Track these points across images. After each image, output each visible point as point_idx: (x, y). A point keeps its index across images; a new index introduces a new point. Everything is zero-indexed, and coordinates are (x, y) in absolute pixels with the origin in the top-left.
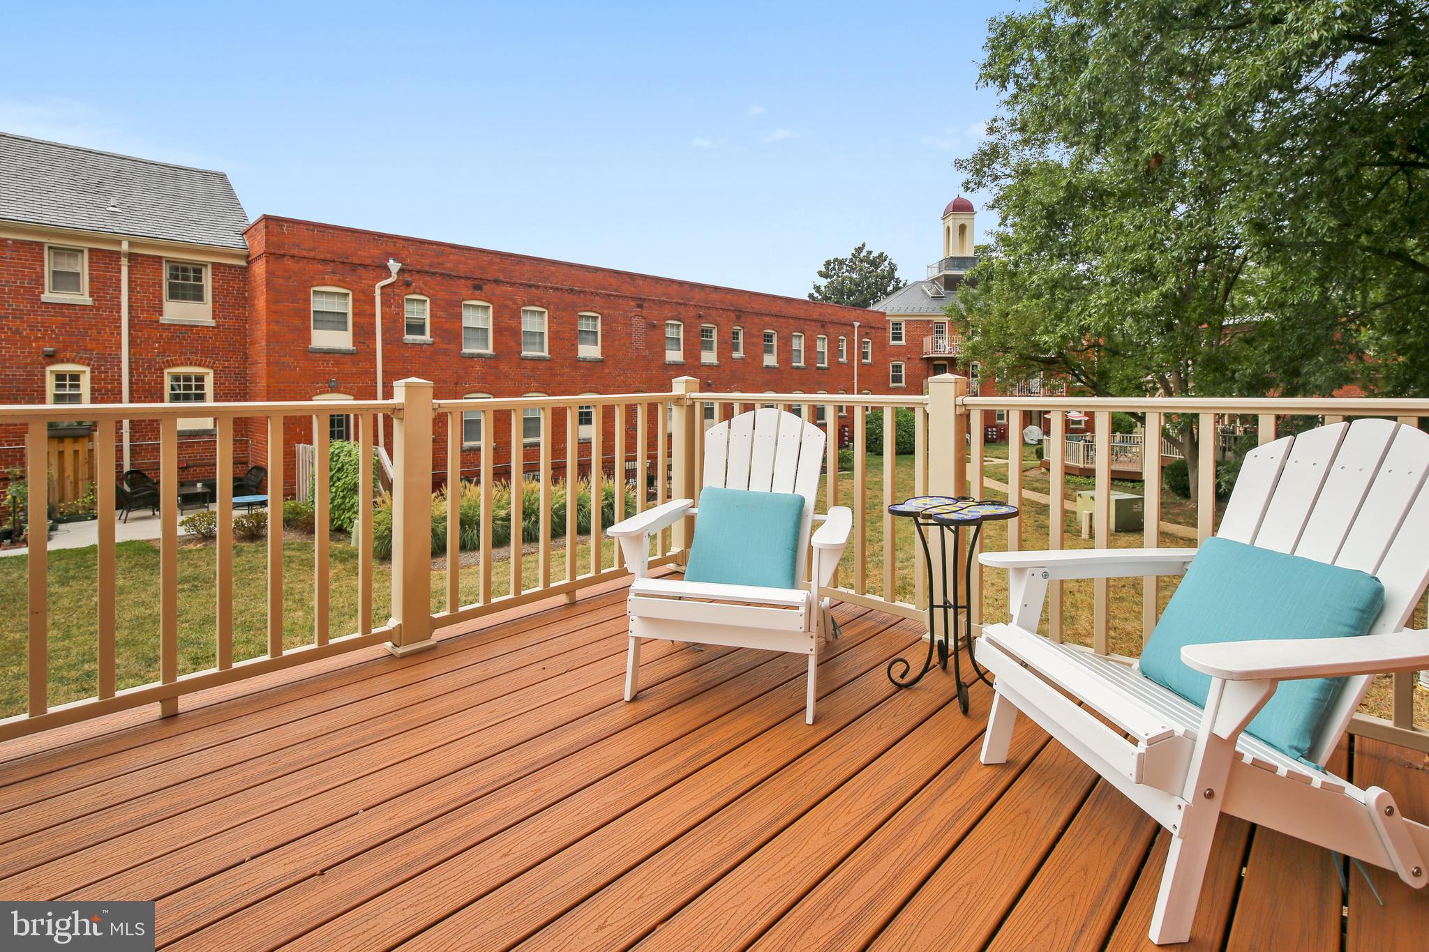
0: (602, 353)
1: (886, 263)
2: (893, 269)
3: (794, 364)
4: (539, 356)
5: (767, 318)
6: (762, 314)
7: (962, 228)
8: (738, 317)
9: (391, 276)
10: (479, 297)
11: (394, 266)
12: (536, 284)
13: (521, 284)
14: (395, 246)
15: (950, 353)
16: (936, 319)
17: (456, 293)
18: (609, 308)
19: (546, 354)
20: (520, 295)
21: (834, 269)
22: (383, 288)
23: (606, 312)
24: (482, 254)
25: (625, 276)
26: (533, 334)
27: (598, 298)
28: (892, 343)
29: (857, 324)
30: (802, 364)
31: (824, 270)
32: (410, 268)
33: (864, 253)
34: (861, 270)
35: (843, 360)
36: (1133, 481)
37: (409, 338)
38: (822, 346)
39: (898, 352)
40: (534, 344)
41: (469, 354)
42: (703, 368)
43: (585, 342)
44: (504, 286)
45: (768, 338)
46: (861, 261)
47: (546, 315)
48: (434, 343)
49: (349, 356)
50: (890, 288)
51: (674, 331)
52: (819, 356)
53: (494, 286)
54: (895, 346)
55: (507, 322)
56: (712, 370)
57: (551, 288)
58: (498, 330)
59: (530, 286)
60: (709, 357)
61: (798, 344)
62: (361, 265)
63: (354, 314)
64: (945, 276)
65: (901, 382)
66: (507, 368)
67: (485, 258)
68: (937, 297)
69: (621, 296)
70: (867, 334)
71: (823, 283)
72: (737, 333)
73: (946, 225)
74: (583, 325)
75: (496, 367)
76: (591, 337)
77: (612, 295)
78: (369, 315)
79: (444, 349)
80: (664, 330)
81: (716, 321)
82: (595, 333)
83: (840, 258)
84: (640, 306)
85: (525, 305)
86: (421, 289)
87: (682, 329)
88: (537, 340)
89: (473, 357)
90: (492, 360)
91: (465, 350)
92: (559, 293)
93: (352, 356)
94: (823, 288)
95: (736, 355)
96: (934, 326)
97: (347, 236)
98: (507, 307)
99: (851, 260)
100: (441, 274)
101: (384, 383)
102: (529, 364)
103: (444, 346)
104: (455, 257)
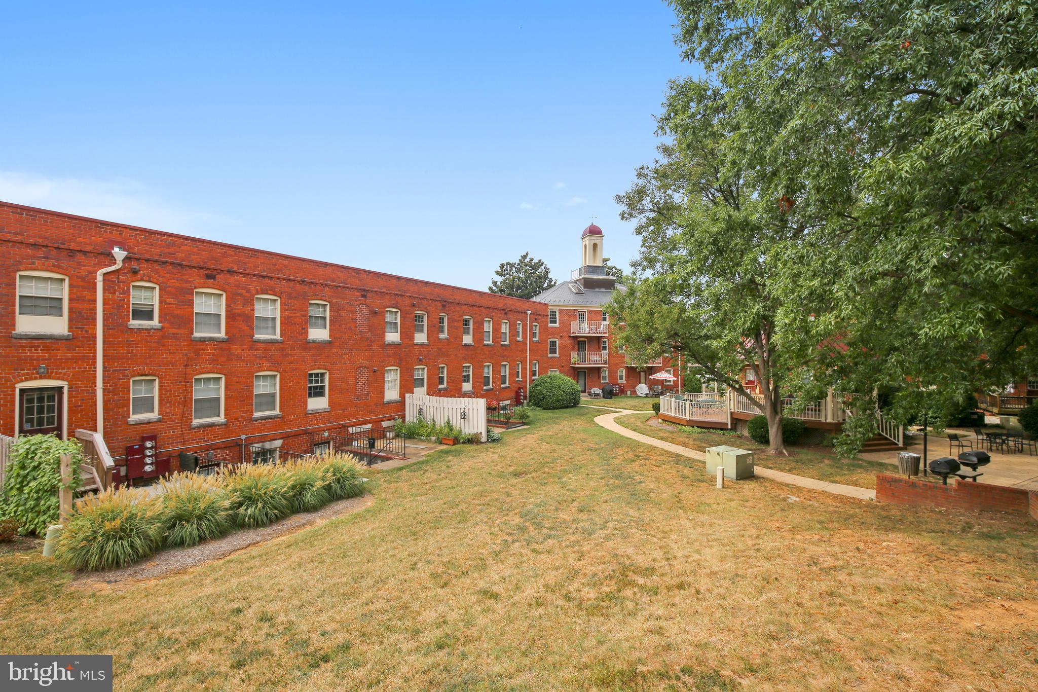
0: (330, 336)
1: (543, 267)
2: (547, 271)
3: (485, 342)
4: (271, 339)
5: (465, 307)
6: (462, 304)
7: (595, 246)
8: (444, 306)
9: (115, 263)
10: (212, 286)
11: (119, 254)
12: (269, 275)
13: (254, 275)
14: (121, 234)
15: (589, 333)
16: (579, 309)
17: (187, 282)
18: (337, 297)
19: (278, 336)
20: (254, 284)
21: (506, 270)
22: (105, 275)
23: (334, 300)
24: (216, 246)
25: (351, 271)
26: (266, 319)
27: (327, 289)
28: (550, 325)
29: (529, 312)
30: (491, 342)
31: (500, 270)
32: (137, 256)
33: (528, 260)
34: (526, 271)
35: (520, 339)
36: (722, 429)
37: (135, 323)
38: (505, 328)
39: (555, 332)
40: (267, 328)
41: (201, 338)
42: (415, 347)
43: (315, 326)
44: (237, 276)
45: (466, 322)
46: (526, 265)
47: (279, 302)
48: (163, 328)
49: (64, 341)
50: (545, 285)
51: (393, 317)
52: (503, 336)
53: (228, 275)
54: (552, 327)
55: (239, 308)
56: (423, 348)
57: (284, 279)
58: (230, 316)
59: (264, 277)
60: (421, 338)
61: (488, 327)
62: (80, 251)
63: (71, 300)
64: (584, 278)
65: (556, 353)
66: (239, 350)
67: (219, 251)
68: (579, 293)
69: (348, 288)
70: (536, 319)
71: (499, 279)
72: (443, 319)
73: (584, 243)
74: (313, 312)
75: (229, 350)
76: (320, 322)
77: (340, 287)
78: (89, 301)
79: (173, 334)
80: (384, 316)
81: (426, 309)
82: (324, 318)
83: (511, 262)
84: (364, 296)
85: (258, 293)
86: (150, 277)
87: (399, 315)
88: (270, 324)
89: (204, 341)
90: (223, 343)
91: (197, 334)
92: (291, 284)
93: (68, 342)
94: (499, 283)
95: (441, 336)
96: (578, 313)
97: (65, 222)
98: (241, 295)
99: (519, 264)
100: (172, 264)
101: (104, 367)
102: (261, 346)
103: (174, 331)
104: (189, 248)
